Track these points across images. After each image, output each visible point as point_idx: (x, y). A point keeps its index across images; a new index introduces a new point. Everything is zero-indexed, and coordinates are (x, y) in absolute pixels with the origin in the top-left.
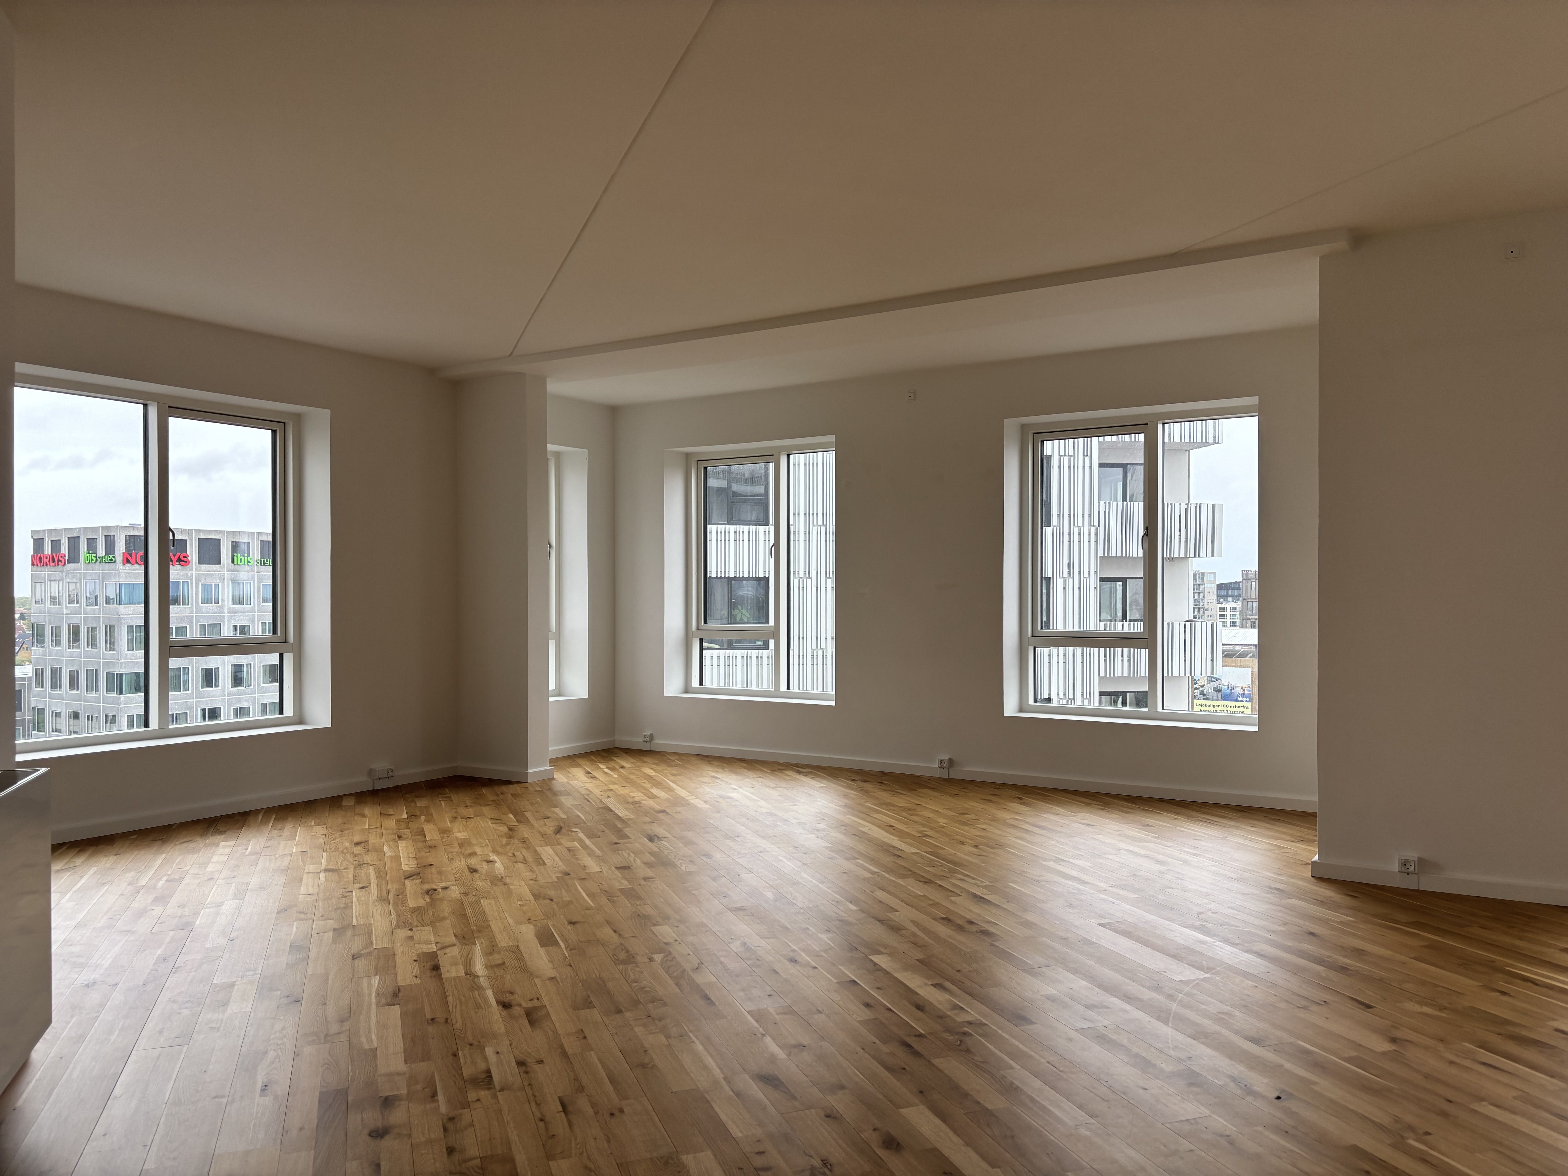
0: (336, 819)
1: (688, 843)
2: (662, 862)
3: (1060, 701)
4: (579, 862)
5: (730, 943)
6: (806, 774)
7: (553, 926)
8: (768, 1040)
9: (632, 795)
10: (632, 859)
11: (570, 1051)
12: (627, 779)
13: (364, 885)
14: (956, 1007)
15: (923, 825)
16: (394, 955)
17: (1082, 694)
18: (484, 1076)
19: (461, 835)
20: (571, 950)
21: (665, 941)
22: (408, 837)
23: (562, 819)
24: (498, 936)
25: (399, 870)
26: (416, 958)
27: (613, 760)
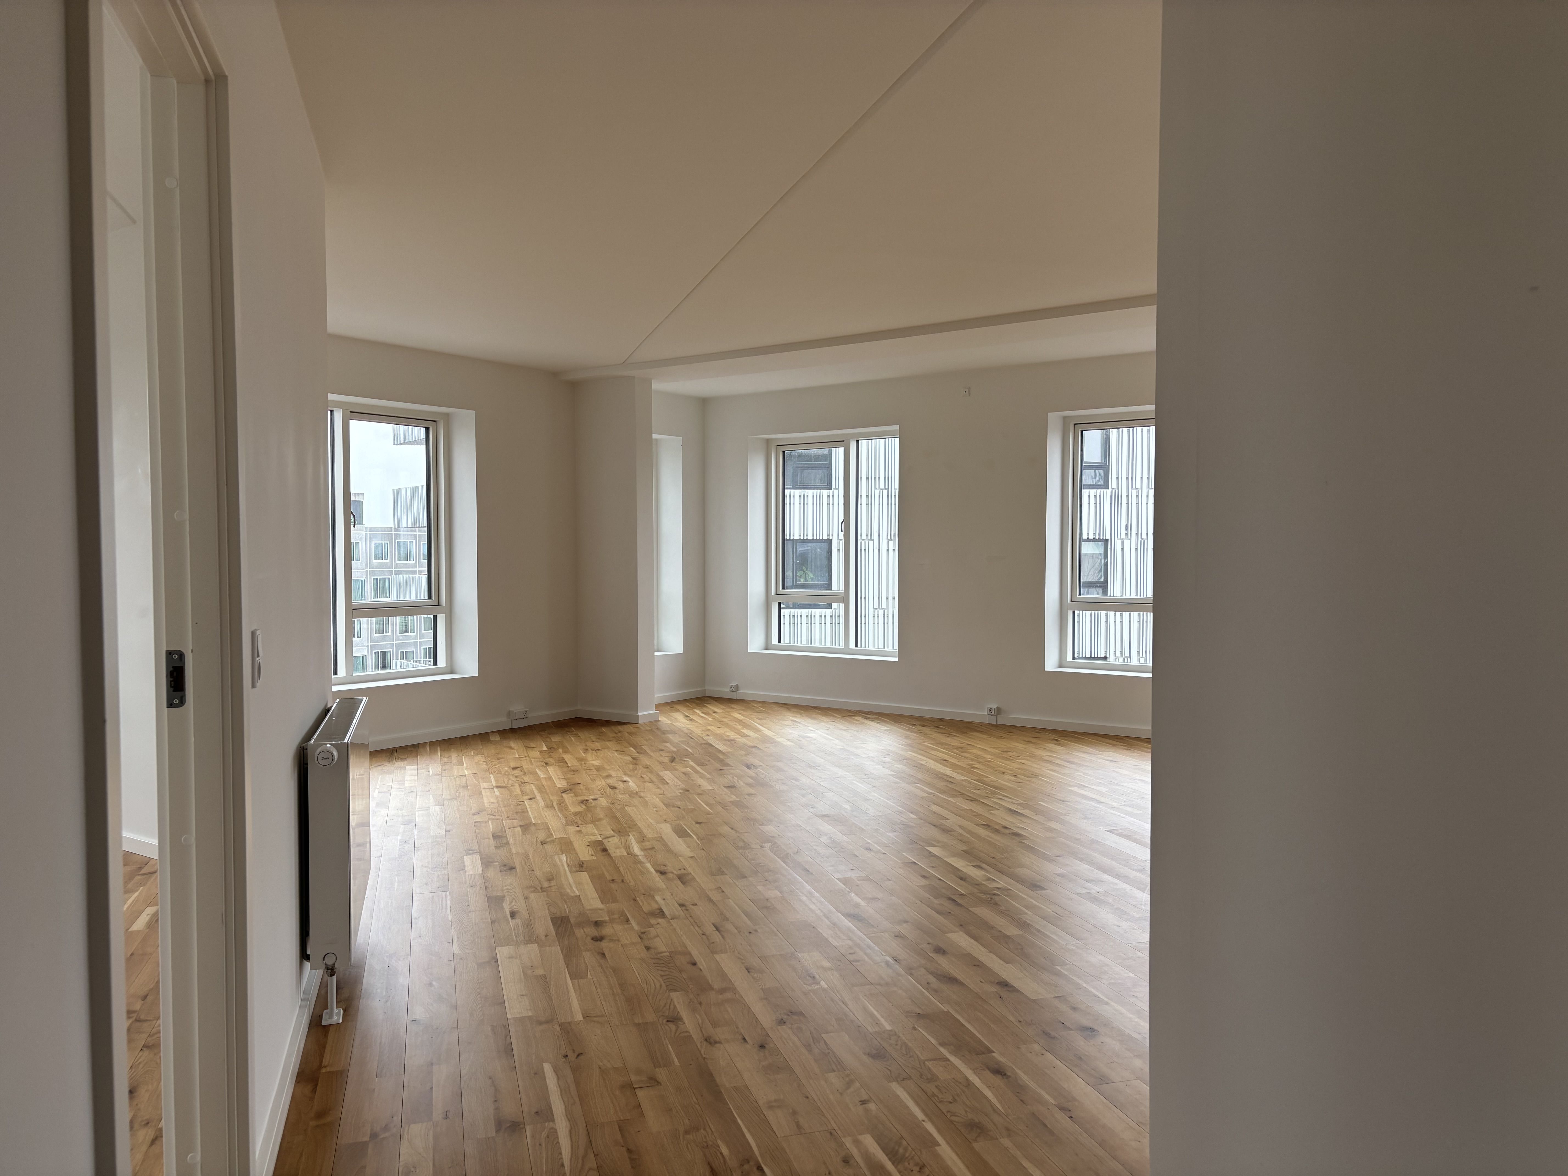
0: (491, 750)
1: (779, 770)
2: (760, 783)
4: (695, 782)
5: (819, 837)
6: (873, 720)
7: (685, 825)
8: (853, 895)
9: (728, 734)
10: (736, 781)
11: (714, 899)
12: (721, 722)
13: (531, 797)
16: (571, 842)
18: (658, 911)
19: (596, 763)
20: (701, 840)
21: (770, 835)
22: (553, 764)
23: (673, 751)
24: (645, 831)
25: (555, 787)
26: (588, 844)
27: (706, 707)
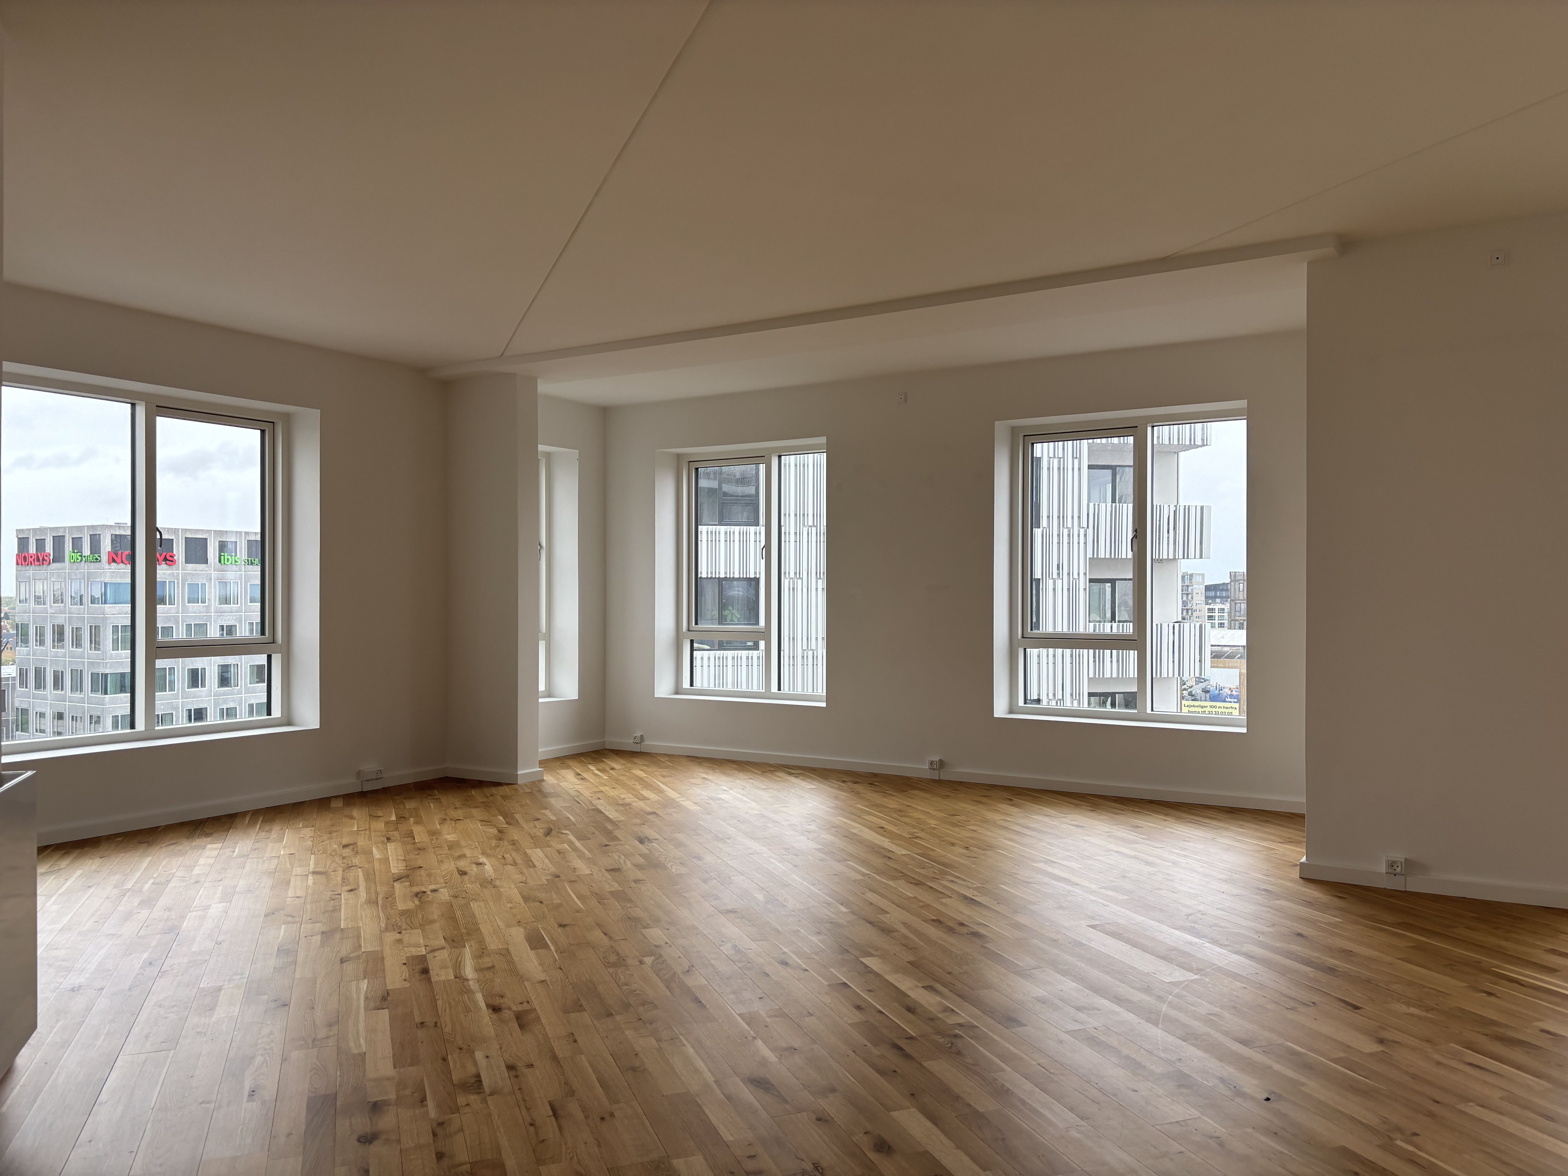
0: (325, 821)
1: (679, 845)
2: (652, 864)
3: (1049, 702)
4: (569, 864)
5: (721, 946)
6: (796, 776)
7: (544, 928)
8: (759, 1043)
9: (623, 796)
10: (621, 861)
11: (560, 1055)
12: (617, 781)
13: (353, 887)
14: (947, 1009)
15: (914, 827)
16: (383, 958)
17: (1072, 695)
18: (473, 1080)
19: (451, 837)
20: (561, 953)
21: (656, 943)
22: (397, 839)
23: (552, 821)
24: (488, 939)
25: (388, 872)
26: (404, 962)
27: (604, 762)
